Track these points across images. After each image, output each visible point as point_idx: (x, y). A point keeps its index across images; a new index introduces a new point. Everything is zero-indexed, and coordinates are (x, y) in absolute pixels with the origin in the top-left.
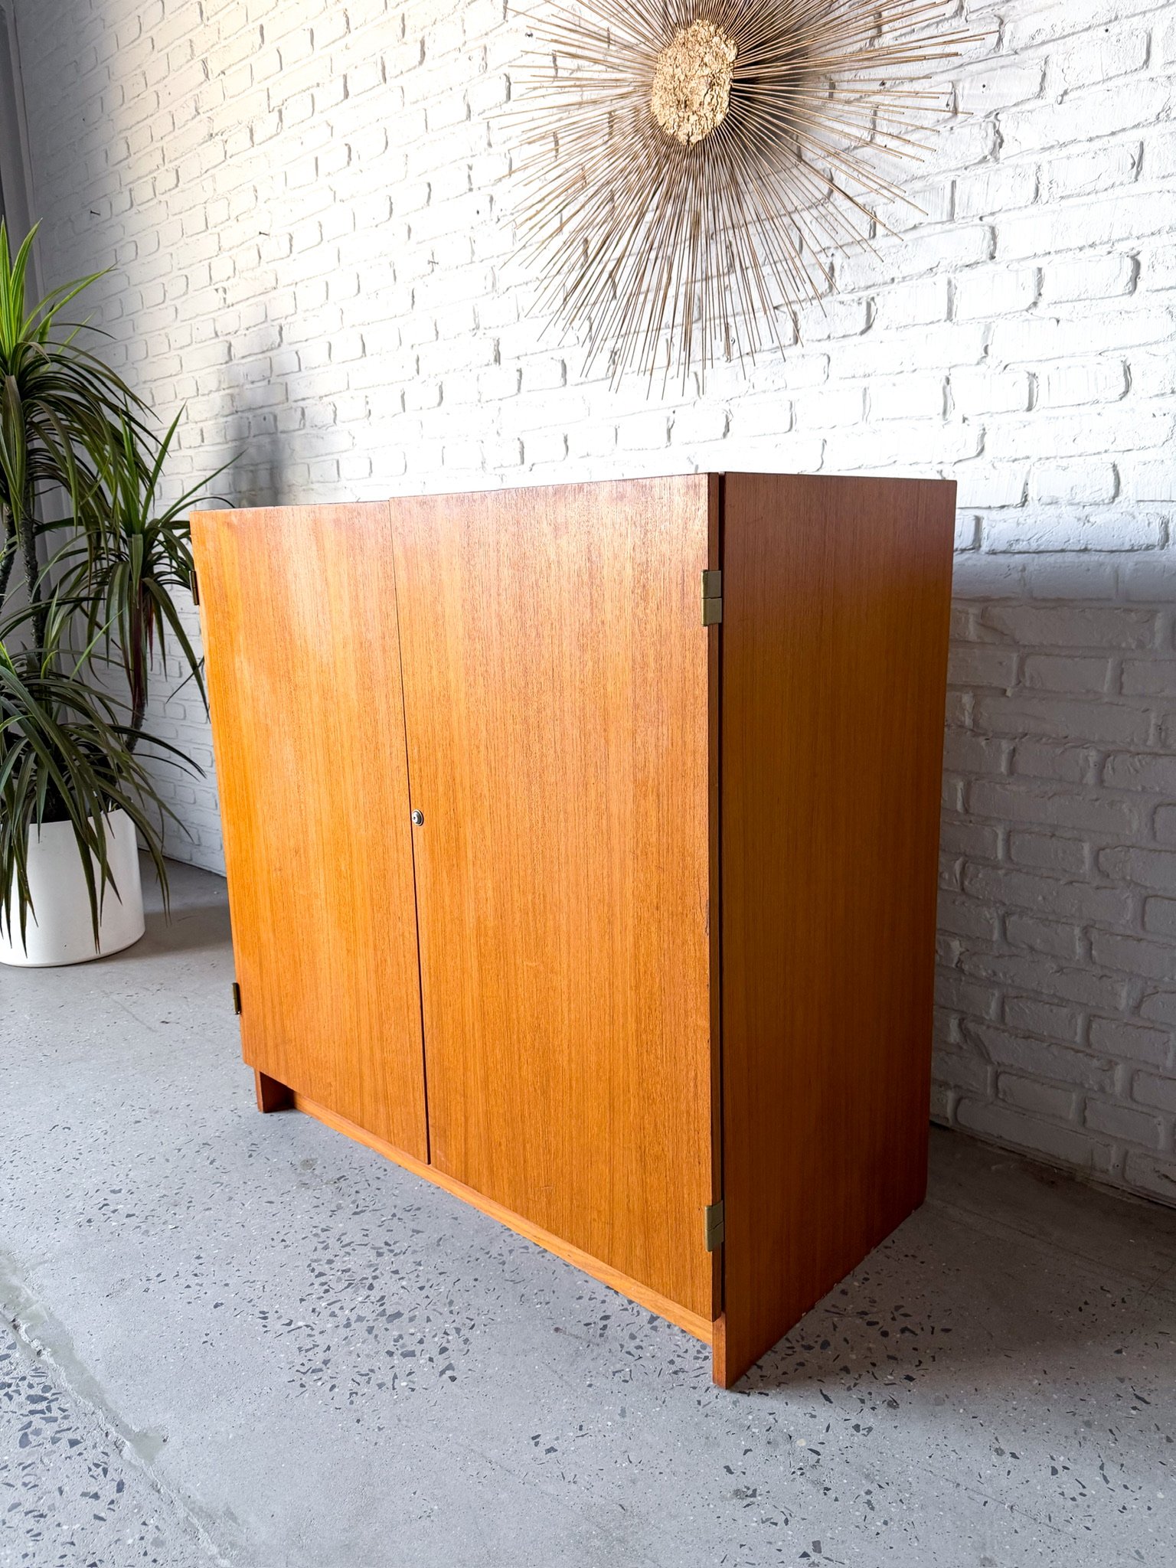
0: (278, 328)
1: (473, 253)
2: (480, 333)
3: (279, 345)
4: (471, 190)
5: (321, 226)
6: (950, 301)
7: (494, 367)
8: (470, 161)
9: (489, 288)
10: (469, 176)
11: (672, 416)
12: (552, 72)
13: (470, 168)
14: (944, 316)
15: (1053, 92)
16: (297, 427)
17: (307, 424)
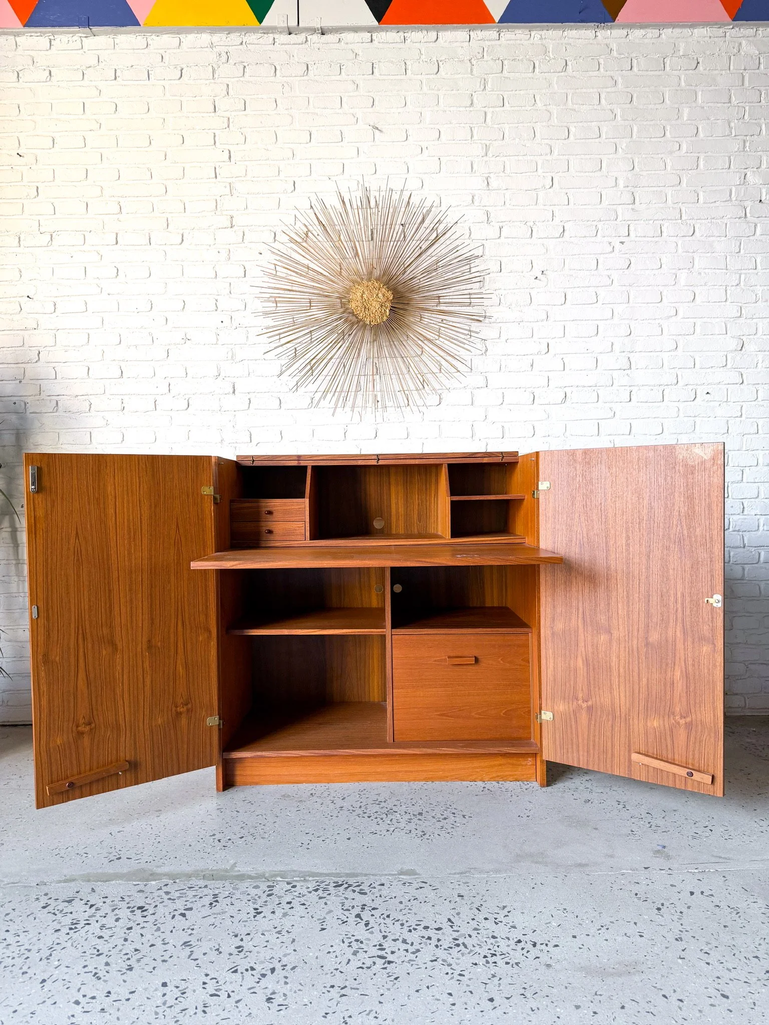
0: (38, 352)
1: (217, 339)
2: (220, 378)
3: (36, 362)
4: (216, 310)
5: (86, 303)
6: (472, 399)
7: (232, 396)
8: (217, 297)
9: (230, 357)
10: (216, 304)
11: (346, 428)
12: (274, 272)
13: (217, 300)
14: (471, 404)
15: (503, 338)
16: (51, 411)
17: (60, 409)
